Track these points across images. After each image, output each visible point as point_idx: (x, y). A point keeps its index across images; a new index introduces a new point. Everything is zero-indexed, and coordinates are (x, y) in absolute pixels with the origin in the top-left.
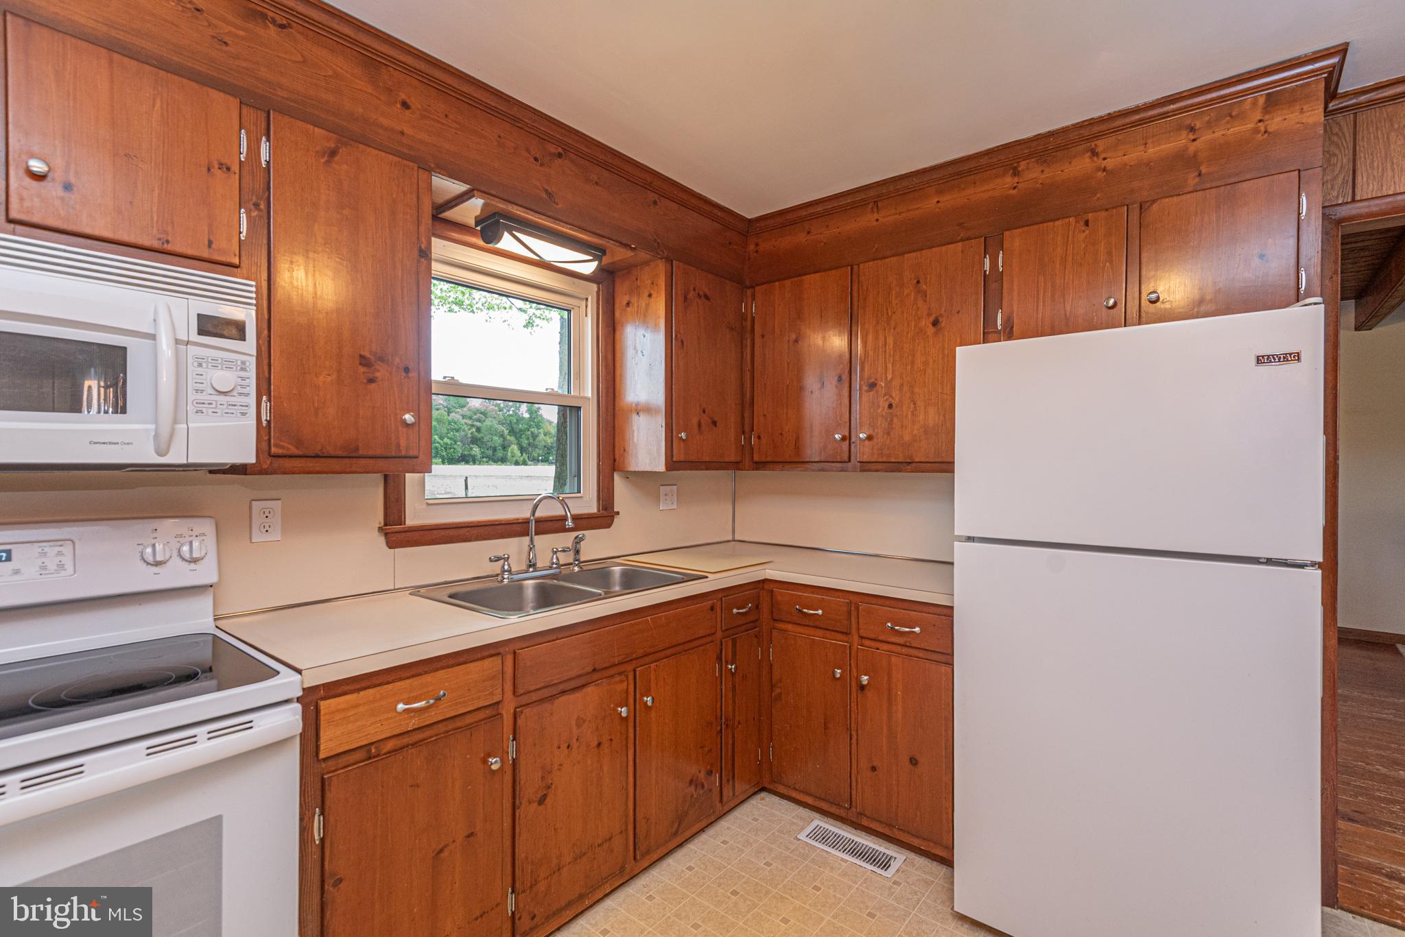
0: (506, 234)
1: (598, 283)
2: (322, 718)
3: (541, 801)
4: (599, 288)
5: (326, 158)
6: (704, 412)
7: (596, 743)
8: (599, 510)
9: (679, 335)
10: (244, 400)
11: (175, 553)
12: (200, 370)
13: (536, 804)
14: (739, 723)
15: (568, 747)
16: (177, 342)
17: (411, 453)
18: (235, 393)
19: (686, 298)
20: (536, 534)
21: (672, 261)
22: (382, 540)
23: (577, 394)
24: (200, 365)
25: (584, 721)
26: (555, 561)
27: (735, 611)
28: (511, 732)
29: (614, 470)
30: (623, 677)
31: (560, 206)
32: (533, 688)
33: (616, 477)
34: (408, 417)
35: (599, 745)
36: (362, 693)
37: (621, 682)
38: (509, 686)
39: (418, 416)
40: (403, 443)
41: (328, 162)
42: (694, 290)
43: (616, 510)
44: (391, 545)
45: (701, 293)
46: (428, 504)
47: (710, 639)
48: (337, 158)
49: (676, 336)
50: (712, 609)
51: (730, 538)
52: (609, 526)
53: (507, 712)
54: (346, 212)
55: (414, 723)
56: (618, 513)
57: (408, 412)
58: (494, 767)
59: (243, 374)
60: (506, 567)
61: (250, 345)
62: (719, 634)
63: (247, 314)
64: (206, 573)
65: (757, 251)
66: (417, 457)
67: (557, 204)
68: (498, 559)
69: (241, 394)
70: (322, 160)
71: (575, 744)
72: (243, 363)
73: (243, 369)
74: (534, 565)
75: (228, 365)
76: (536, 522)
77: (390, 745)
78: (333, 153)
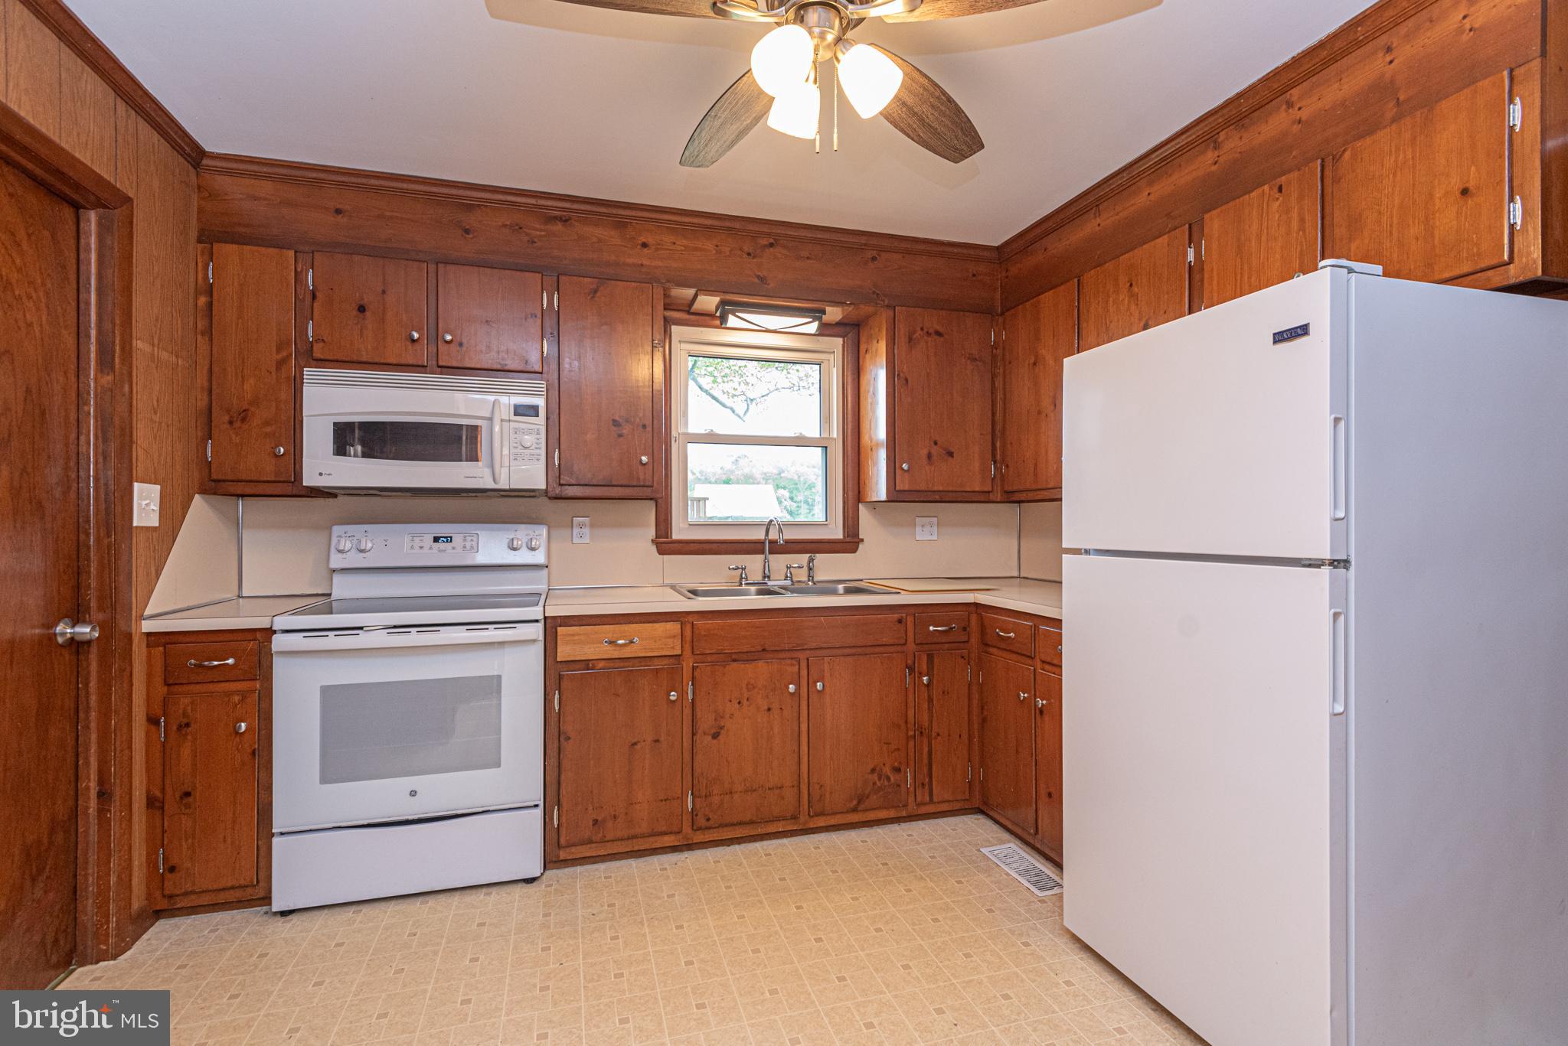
0: (730, 316)
1: (843, 337)
2: (559, 637)
3: (715, 736)
4: (844, 341)
5: (591, 295)
6: (936, 443)
7: (766, 707)
8: (844, 536)
9: (901, 375)
10: (538, 451)
11: (524, 545)
12: (516, 436)
13: (710, 738)
14: (938, 735)
15: (739, 703)
16: (502, 420)
17: (647, 484)
18: (533, 447)
19: (910, 340)
20: (770, 553)
21: (895, 307)
22: (654, 548)
23: (827, 435)
24: (516, 433)
25: (754, 687)
26: (789, 575)
27: (931, 628)
28: (691, 679)
29: (859, 502)
30: (794, 662)
31: (772, 285)
32: (708, 652)
33: (860, 505)
34: (644, 459)
35: (769, 709)
36: (582, 628)
37: (792, 665)
38: (687, 647)
39: (652, 456)
40: (642, 477)
41: (593, 297)
42: (922, 329)
43: (861, 537)
44: (661, 552)
45: (931, 331)
46: (690, 525)
47: (899, 648)
48: (598, 294)
49: (898, 375)
50: (900, 621)
51: (1016, 574)
52: (854, 550)
53: (687, 664)
54: (603, 328)
55: (616, 654)
56: (862, 540)
57: (644, 455)
58: (672, 698)
59: (538, 436)
60: (744, 576)
61: (541, 419)
62: (911, 646)
63: (540, 402)
64: (539, 558)
65: (1007, 277)
66: (652, 487)
67: (769, 284)
68: (737, 568)
69: (536, 448)
70: (589, 298)
71: (745, 702)
72: (538, 430)
73: (538, 434)
74: (769, 577)
75: (529, 432)
76: (769, 543)
77: (601, 664)
78: (596, 291)
